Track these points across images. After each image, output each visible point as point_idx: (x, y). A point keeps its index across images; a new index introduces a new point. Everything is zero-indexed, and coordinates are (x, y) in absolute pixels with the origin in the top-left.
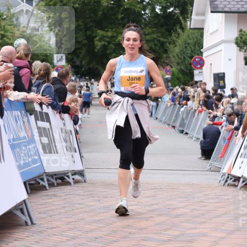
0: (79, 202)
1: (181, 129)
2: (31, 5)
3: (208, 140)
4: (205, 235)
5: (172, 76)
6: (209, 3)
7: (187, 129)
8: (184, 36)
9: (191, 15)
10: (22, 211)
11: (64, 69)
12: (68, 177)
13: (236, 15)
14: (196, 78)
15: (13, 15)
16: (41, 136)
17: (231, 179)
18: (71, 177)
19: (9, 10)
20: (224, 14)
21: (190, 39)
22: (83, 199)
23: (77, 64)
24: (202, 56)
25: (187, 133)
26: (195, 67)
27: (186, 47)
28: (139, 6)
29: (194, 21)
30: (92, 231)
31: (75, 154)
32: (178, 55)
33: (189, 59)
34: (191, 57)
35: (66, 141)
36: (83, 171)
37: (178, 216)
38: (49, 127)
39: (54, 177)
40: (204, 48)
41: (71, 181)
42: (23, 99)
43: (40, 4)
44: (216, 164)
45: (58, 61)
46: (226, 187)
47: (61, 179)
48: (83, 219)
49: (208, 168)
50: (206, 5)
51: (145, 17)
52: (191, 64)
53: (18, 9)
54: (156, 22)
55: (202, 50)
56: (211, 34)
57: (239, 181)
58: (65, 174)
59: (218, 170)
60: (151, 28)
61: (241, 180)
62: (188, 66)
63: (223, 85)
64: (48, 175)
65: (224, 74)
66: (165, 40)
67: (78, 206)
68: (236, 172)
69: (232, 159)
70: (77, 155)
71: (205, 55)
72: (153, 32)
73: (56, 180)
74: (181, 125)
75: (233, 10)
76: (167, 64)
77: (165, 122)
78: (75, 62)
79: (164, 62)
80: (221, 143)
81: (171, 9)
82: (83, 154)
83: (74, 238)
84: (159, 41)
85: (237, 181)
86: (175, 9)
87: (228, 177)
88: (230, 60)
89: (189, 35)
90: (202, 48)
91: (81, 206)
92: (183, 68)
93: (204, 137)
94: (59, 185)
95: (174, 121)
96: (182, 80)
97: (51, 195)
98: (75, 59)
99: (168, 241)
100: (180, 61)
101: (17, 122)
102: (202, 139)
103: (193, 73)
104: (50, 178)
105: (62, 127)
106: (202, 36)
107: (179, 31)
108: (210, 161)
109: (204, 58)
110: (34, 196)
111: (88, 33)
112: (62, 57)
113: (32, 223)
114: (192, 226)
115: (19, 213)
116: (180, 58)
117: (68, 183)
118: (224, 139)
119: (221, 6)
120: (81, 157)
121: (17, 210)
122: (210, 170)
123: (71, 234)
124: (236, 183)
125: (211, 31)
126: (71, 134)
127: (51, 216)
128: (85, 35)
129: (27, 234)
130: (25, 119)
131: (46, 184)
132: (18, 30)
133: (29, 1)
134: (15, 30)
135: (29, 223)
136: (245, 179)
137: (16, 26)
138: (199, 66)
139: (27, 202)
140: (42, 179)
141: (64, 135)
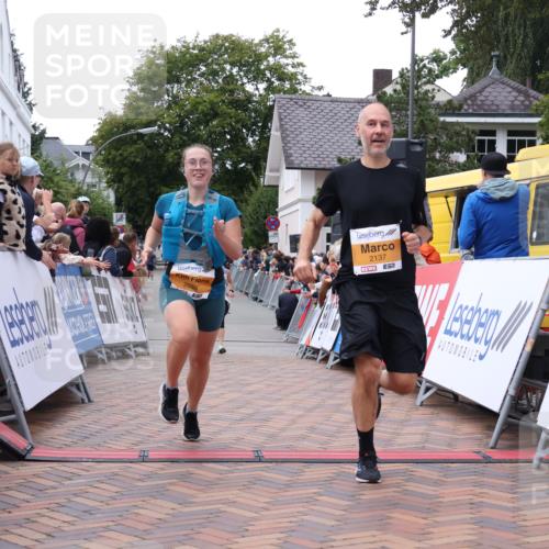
1: (255, 295)
2: (88, 159)
3: (284, 308)
4: (281, 413)
6: (283, 159)
7: (261, 296)
8: (257, 194)
9: (265, 171)
10: (78, 387)
12: (129, 349)
13: (313, 172)
14: (271, 240)
15: (67, 171)
17: (310, 351)
18: (133, 349)
19: (63, 164)
20: (300, 171)
21: (263, 198)
24: (277, 216)
25: (261, 301)
26: (270, 227)
27: (259, 206)
29: (268, 178)
31: (136, 323)
33: (263, 220)
34: (265, 217)
35: (127, 308)
36: (146, 342)
37: (251, 393)
38: (108, 294)
39: (114, 349)
40: (279, 207)
41: (132, 353)
43: (98, 158)
44: (294, 335)
45: (117, 221)
46: (304, 360)
47: (121, 352)
49: (285, 339)
50: (280, 160)
52: (265, 225)
53: (73, 163)
54: (227, 178)
55: (277, 210)
56: (286, 192)
57: (318, 353)
58: (125, 346)
59: (296, 341)
60: (222, 184)
61: (321, 352)
62: (262, 226)
64: (107, 347)
68: (315, 344)
70: (139, 325)
71: (280, 214)
73: (116, 352)
74: (254, 292)
75: (310, 166)
80: (298, 311)
81: (243, 165)
83: (136, 417)
85: (316, 354)
86: (247, 165)
87: (306, 349)
89: (262, 193)
90: (277, 207)
91: (144, 382)
92: (256, 229)
93: (280, 305)
94: (118, 358)
95: (247, 287)
96: (256, 242)
97: (109, 370)
98: (137, 218)
99: (241, 420)
100: (253, 221)
101: (72, 289)
102: (277, 307)
103: (267, 234)
104: (109, 351)
105: (123, 293)
106: (277, 195)
107: (252, 188)
109: (279, 218)
110: (91, 371)
111: (152, 189)
112: (122, 216)
113: (90, 401)
114: (267, 403)
115: (74, 390)
116: (252, 218)
117: (129, 357)
118: (302, 307)
119: (296, 162)
120: (144, 327)
121: (73, 385)
122: (286, 341)
123: (133, 412)
124: (315, 356)
125: (286, 189)
126: (133, 301)
127: (110, 393)
129: (84, 412)
130: (81, 285)
133: (86, 155)
134: (69, 186)
135: (86, 401)
136: (325, 351)
137: (71, 182)
138: (274, 227)
139: (84, 377)
140: (100, 352)
141: (124, 302)
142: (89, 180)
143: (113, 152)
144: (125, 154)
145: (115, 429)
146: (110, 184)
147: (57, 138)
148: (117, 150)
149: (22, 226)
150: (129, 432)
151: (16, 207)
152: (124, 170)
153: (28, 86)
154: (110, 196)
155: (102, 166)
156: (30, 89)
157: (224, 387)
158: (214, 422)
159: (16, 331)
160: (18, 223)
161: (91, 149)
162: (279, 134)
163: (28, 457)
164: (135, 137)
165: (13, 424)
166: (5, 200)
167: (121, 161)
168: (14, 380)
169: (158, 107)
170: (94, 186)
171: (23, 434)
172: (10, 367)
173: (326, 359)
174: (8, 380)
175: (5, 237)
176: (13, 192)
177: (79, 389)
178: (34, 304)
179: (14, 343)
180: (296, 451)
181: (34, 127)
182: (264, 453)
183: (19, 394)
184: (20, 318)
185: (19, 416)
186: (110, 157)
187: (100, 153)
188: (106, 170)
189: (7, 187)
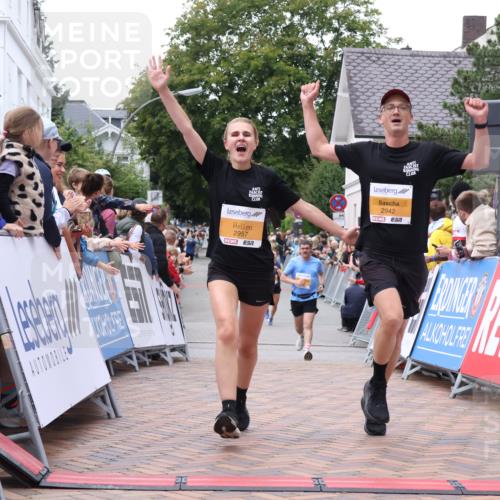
0: (179, 387)
2: (119, 126)
3: (351, 306)
6: (352, 125)
8: (319, 168)
10: (103, 398)
12: (165, 353)
15: (94, 140)
16: (129, 298)
18: (169, 354)
19: (89, 132)
21: (328, 172)
22: (184, 384)
23: (178, 203)
24: (344, 194)
25: (323, 297)
26: (334, 208)
27: (322, 182)
28: (261, 127)
30: (196, 426)
31: (174, 322)
32: (311, 193)
33: (326, 198)
34: (329, 196)
35: (162, 305)
36: (184, 346)
37: (310, 408)
38: (140, 287)
39: (146, 354)
40: (346, 183)
41: (168, 359)
42: (105, 247)
43: (130, 125)
44: (362, 338)
45: (152, 200)
47: (155, 357)
49: (352, 342)
50: (348, 127)
52: (328, 205)
53: (101, 131)
54: (284, 148)
55: (343, 186)
58: (160, 350)
59: (364, 345)
60: (276, 156)
62: (326, 206)
64: (138, 351)
66: (295, 171)
67: (178, 393)
70: (177, 324)
71: (347, 192)
72: (279, 161)
73: (149, 357)
78: (175, 201)
81: (303, 132)
82: (185, 324)
83: (172, 436)
84: (286, 172)
89: (326, 167)
90: (344, 184)
91: (182, 393)
93: (346, 302)
94: (151, 364)
97: (142, 378)
98: (175, 197)
99: (299, 440)
100: (314, 200)
101: (98, 280)
102: (342, 303)
104: (141, 356)
105: (158, 286)
108: (354, 334)
109: (346, 196)
110: (119, 379)
112: (158, 194)
113: (117, 416)
114: (329, 420)
115: (99, 402)
116: (313, 197)
117: (164, 363)
120: (182, 327)
121: (98, 397)
122: (354, 346)
123: (168, 430)
126: (170, 296)
127: (142, 407)
128: (189, 166)
129: (109, 429)
131: (135, 363)
132: (101, 159)
133: (116, 121)
134: (96, 159)
135: (113, 415)
137: (98, 153)
138: (339, 208)
139: (111, 387)
140: (130, 357)
141: (160, 298)
142: (120, 151)
143: (149, 119)
144: (164, 121)
145: (148, 450)
146: (144, 155)
147: (83, 102)
148: (154, 115)
149: (39, 205)
150: (164, 454)
151: (32, 182)
152: (162, 139)
153: (49, 39)
154: (144, 170)
155: (134, 135)
156: (51, 43)
157: (278, 400)
158: (266, 443)
159: (30, 331)
160: (34, 201)
161: (123, 114)
162: (347, 95)
163: (42, 484)
165: (26, 444)
166: (19, 174)
167: (159, 130)
168: (28, 390)
169: (203, 64)
170: (126, 158)
171: (37, 455)
172: (23, 374)
173: (401, 367)
174: (21, 390)
176: (31, 165)
177: (104, 402)
178: (54, 298)
179: (29, 346)
180: (365, 479)
181: (56, 89)
182: (326, 482)
183: (33, 407)
184: (35, 316)
185: (32, 433)
186: (146, 124)
187: (133, 120)
188: (139, 139)
189: (23, 158)
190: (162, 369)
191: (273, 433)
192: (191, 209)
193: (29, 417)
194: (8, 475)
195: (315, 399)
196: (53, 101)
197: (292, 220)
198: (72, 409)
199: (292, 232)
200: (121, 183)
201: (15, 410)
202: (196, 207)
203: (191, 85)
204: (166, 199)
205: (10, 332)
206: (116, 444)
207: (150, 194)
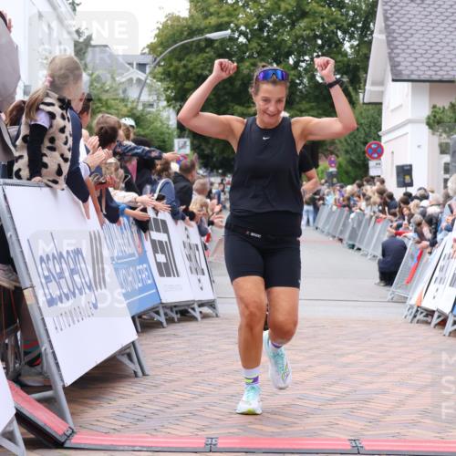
0: (208, 344)
1: (351, 243)
2: (144, 71)
3: (389, 259)
4: (384, 392)
5: (338, 168)
6: (389, 68)
7: (359, 242)
9: (365, 85)
10: (129, 356)
11: (189, 160)
12: (193, 309)
13: (428, 84)
14: (372, 172)
16: (155, 251)
17: (422, 313)
18: (198, 310)
19: (113, 78)
20: (410, 84)
21: (364, 118)
22: (214, 341)
23: (206, 152)
24: (380, 141)
25: (359, 249)
26: (371, 156)
28: (293, 72)
29: (368, 93)
30: (227, 385)
31: (202, 277)
32: (346, 140)
33: (362, 146)
34: (365, 143)
35: (189, 258)
36: (214, 301)
38: (167, 240)
39: (174, 309)
40: (383, 130)
41: (197, 314)
43: (156, 71)
44: (400, 292)
45: (180, 149)
46: (415, 325)
47: (183, 313)
48: (214, 369)
49: (390, 297)
50: (385, 70)
51: (300, 87)
52: (364, 153)
53: (126, 77)
54: (316, 94)
55: (380, 133)
56: (392, 111)
57: (432, 316)
58: (188, 305)
59: (403, 300)
60: (309, 102)
61: (436, 315)
62: (361, 155)
63: (409, 181)
64: (165, 306)
65: (411, 166)
67: (208, 350)
68: (428, 304)
69: (423, 285)
70: (205, 279)
71: (384, 139)
73: (177, 313)
74: (351, 238)
75: (422, 78)
76: (332, 153)
77: (328, 234)
78: (203, 150)
79: (327, 150)
80: (407, 262)
82: (215, 278)
83: (202, 395)
85: (430, 317)
86: (342, 77)
87: (417, 311)
88: (419, 146)
89: (361, 113)
90: (380, 130)
91: (211, 351)
92: (353, 158)
93: (384, 255)
94: (180, 321)
95: (342, 232)
96: (352, 174)
97: (169, 335)
98: (203, 147)
99: (335, 400)
100: (349, 148)
101: (123, 233)
102: (380, 257)
103: (368, 165)
104: (169, 311)
105: (185, 239)
106: (380, 113)
108: (393, 288)
109: (382, 144)
110: (146, 336)
112: (185, 143)
113: (144, 374)
114: (367, 379)
115: (125, 360)
116: (348, 144)
117: (193, 319)
119: (407, 72)
120: (212, 282)
121: (123, 355)
122: (392, 301)
123: (198, 389)
124: (429, 319)
125: (392, 107)
126: (198, 249)
127: (170, 365)
129: (136, 388)
131: (162, 319)
132: (126, 106)
133: (142, 66)
134: (121, 106)
135: (140, 373)
136: (441, 314)
137: (123, 100)
138: (376, 155)
139: (137, 345)
140: (158, 313)
141: (187, 251)
142: (145, 97)
143: (175, 63)
144: (190, 65)
145: (176, 409)
146: (170, 102)
147: (106, 46)
148: (180, 60)
149: (66, 160)
150: (193, 414)
151: (64, 136)
152: (189, 84)
154: (170, 117)
155: (161, 80)
157: (312, 358)
158: (299, 403)
160: (62, 156)
161: (148, 59)
162: (383, 37)
163: (66, 445)
164: (203, 44)
165: (50, 403)
167: (185, 74)
168: (52, 348)
169: (231, 6)
170: (151, 105)
171: (61, 415)
172: (46, 330)
173: (443, 323)
174: (44, 347)
175: (44, 171)
176: (63, 117)
177: (131, 360)
178: (78, 252)
179: (51, 302)
180: (405, 441)
181: (78, 32)
182: (363, 444)
183: (57, 364)
185: (56, 392)
186: (172, 69)
187: (158, 64)
188: (165, 85)
189: (56, 110)
190: (191, 325)
191: (307, 392)
192: (220, 158)
193: (52, 375)
194: (32, 436)
195: (350, 356)
196: (75, 46)
197: (326, 169)
198: (97, 367)
199: (326, 182)
200: (147, 131)
201: (38, 368)
202: (225, 155)
203: (219, 28)
204: (194, 148)
205: (32, 287)
206: (143, 403)
207: (177, 142)
